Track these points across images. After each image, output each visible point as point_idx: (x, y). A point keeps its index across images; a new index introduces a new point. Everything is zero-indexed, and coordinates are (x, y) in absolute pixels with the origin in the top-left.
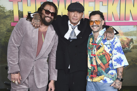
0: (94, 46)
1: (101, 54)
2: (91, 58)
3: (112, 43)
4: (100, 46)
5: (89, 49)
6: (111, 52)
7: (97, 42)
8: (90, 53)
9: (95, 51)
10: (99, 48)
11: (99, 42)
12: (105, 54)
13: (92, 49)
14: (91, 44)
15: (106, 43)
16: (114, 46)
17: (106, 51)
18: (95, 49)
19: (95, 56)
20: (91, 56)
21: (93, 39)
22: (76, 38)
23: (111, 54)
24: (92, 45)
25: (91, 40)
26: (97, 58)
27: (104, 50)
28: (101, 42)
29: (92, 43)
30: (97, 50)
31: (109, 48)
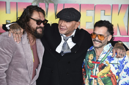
0: (96, 64)
1: (106, 76)
2: (90, 80)
3: (121, 62)
4: (105, 66)
5: (89, 68)
6: (118, 74)
7: (100, 60)
8: (90, 74)
9: (96, 71)
10: (102, 67)
11: (103, 60)
12: (111, 76)
13: (93, 68)
14: (90, 62)
15: (112, 62)
16: (123, 66)
17: (111, 72)
18: (98, 69)
19: (96, 77)
20: (91, 78)
21: (95, 55)
22: (70, 51)
23: (117, 77)
24: (93, 63)
25: (91, 57)
26: (99, 80)
27: (110, 71)
28: (106, 60)
29: (93, 60)
30: (99, 69)
31: (116, 68)
